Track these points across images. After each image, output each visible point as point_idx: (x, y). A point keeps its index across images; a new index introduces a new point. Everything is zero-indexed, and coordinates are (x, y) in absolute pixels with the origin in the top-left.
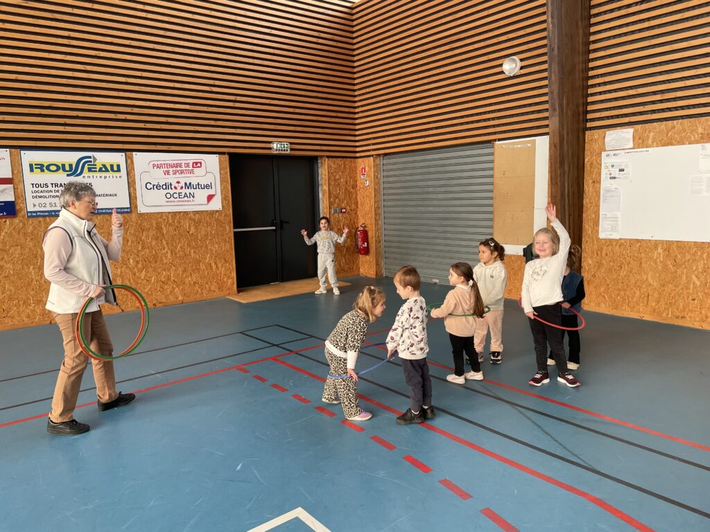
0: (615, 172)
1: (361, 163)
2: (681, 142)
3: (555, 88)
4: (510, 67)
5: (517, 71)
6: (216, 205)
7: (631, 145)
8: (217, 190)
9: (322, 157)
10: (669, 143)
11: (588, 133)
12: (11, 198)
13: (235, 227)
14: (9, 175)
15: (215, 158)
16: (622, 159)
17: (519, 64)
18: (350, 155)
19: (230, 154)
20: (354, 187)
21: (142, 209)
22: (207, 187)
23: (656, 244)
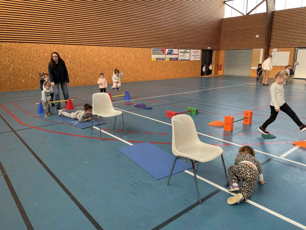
0: (274, 55)
1: (221, 51)
2: (284, 51)
3: (266, 42)
4: (257, 36)
5: (258, 37)
6: (199, 59)
7: (277, 51)
8: (200, 57)
9: (214, 50)
10: (282, 51)
11: (270, 49)
12: (177, 57)
13: (202, 64)
14: (177, 53)
15: (200, 50)
16: (275, 53)
17: (259, 36)
18: (218, 50)
19: (202, 50)
20: (219, 56)
21: (191, 60)
22: (199, 56)
23: (279, 66)
